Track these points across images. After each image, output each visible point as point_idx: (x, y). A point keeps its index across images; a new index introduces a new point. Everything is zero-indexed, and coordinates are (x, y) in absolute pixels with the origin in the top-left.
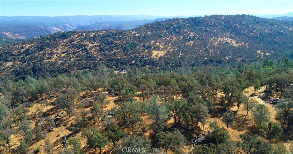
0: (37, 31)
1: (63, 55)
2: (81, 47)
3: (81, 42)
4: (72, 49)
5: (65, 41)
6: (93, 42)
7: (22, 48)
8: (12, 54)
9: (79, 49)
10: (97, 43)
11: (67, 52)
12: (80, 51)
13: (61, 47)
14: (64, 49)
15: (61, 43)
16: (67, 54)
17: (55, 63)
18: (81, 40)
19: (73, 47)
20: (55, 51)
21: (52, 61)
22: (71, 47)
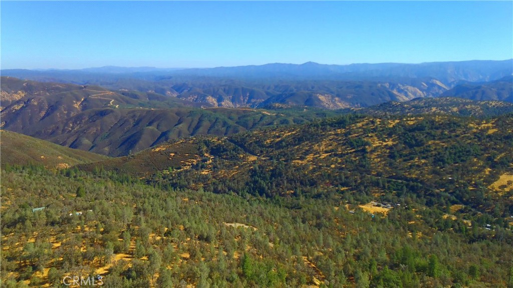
0: (373, 94)
1: (324, 155)
2: (358, 146)
3: (363, 136)
4: (343, 147)
5: (339, 131)
6: (386, 138)
7: (278, 137)
8: (262, 145)
9: (354, 148)
10: (392, 140)
11: (331, 151)
12: (354, 152)
13: (327, 142)
14: (331, 145)
15: (331, 135)
16: (330, 155)
17: (304, 167)
18: (365, 133)
19: (344, 144)
20: (316, 147)
21: (301, 164)
22: (342, 143)
